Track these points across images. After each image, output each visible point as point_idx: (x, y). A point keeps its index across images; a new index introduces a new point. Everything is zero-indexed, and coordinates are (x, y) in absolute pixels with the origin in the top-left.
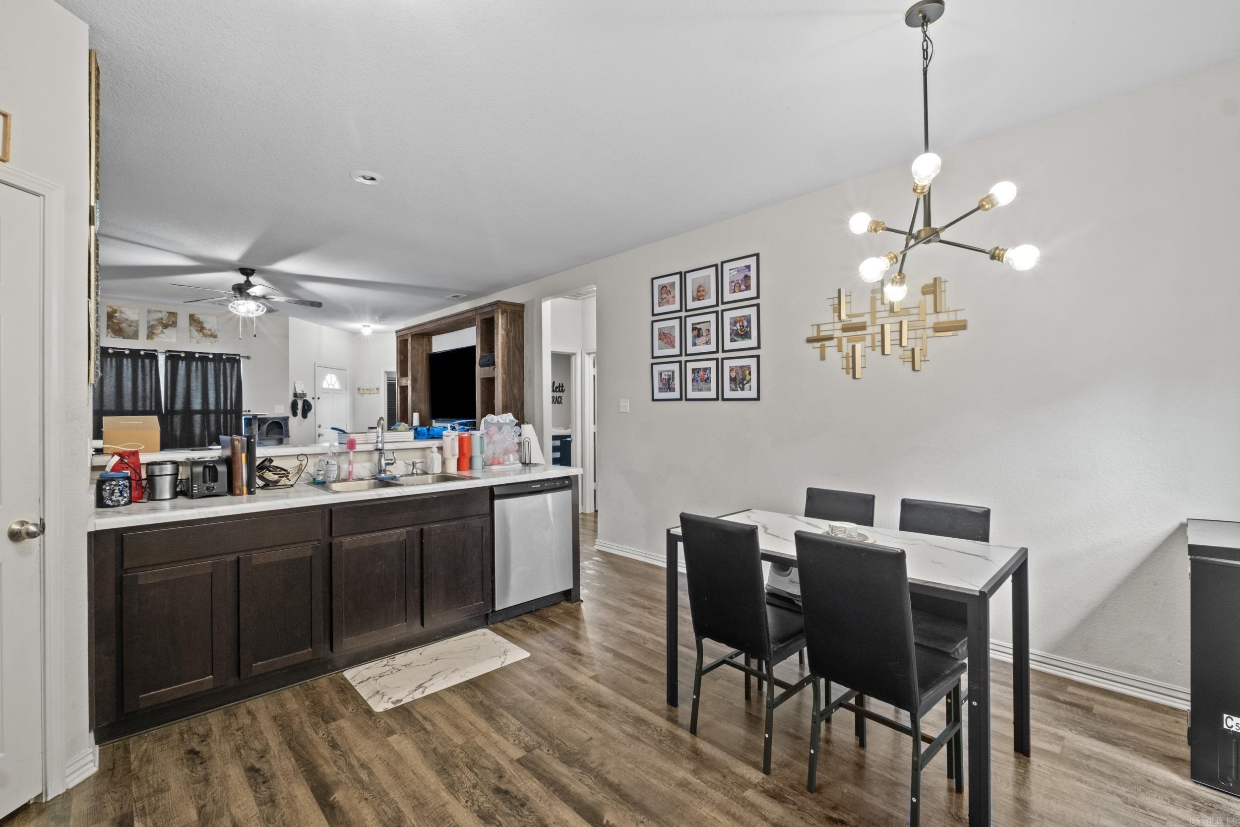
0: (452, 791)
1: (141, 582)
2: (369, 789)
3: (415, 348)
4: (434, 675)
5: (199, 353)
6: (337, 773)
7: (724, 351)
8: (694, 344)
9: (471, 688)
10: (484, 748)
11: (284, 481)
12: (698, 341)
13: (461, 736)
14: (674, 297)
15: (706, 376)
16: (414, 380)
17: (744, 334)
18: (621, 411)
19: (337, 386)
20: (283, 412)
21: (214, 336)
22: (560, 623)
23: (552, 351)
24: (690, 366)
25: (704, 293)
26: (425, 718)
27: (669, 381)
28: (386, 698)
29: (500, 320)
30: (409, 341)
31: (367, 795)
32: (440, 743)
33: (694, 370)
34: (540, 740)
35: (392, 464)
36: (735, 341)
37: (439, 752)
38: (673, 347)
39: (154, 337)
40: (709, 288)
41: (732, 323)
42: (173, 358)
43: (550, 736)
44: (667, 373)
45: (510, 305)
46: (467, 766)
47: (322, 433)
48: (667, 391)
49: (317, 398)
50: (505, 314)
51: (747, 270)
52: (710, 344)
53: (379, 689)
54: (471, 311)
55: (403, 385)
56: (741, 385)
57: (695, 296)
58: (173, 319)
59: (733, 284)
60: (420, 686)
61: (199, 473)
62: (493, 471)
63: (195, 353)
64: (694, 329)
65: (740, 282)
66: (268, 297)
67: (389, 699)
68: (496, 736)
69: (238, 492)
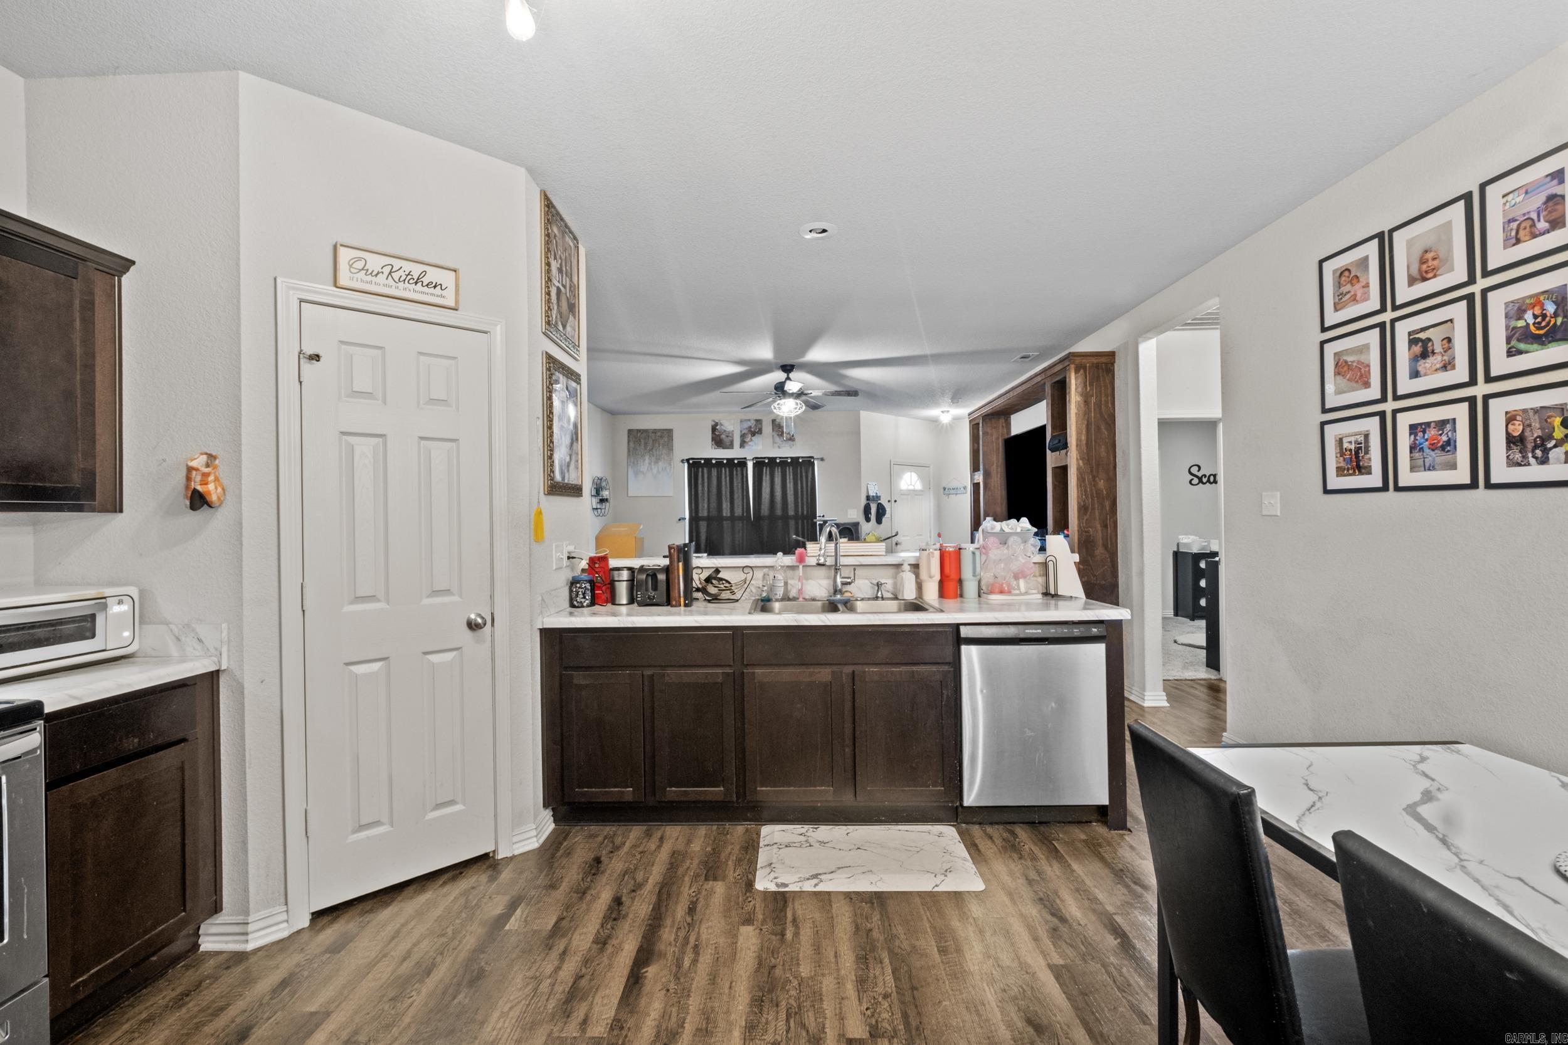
0: (747, 1034)
1: (575, 681)
2: (679, 979)
3: (988, 433)
4: (839, 868)
5: (780, 458)
6: (670, 944)
7: (1489, 379)
8: (1415, 374)
9: (873, 903)
10: (824, 998)
11: (725, 595)
12: (1423, 365)
13: (813, 965)
14: (1367, 286)
15: (1444, 438)
16: (987, 475)
17: (1546, 335)
18: (1264, 513)
19: (918, 486)
20: (855, 517)
21: (791, 439)
22: (1066, 856)
23: (1159, 419)
24: (1405, 421)
25: (1435, 263)
26: (794, 920)
27: (1357, 456)
28: (773, 875)
29: (1073, 382)
30: (981, 425)
31: (672, 986)
32: (784, 961)
33: (1413, 428)
34: (901, 1027)
35: (849, 583)
36: (1520, 352)
37: (774, 973)
38: (1367, 385)
39: (745, 445)
40: (1450, 249)
41: (1512, 313)
42: (759, 464)
43: (917, 1029)
44: (1349, 439)
45: (1090, 356)
46: (787, 1010)
47: (899, 541)
48: (1354, 474)
49: (893, 501)
50: (1082, 371)
51: (1555, 182)
52: (1453, 368)
53: (774, 861)
54: (1040, 374)
55: (975, 482)
56: (1539, 453)
57: (1415, 271)
58: (759, 426)
59: (1514, 225)
60: (815, 876)
61: (642, 581)
62: (991, 602)
63: (776, 458)
64: (1413, 342)
65: (1534, 216)
66: (806, 392)
67: (775, 878)
68: (850, 989)
69: (674, 603)
